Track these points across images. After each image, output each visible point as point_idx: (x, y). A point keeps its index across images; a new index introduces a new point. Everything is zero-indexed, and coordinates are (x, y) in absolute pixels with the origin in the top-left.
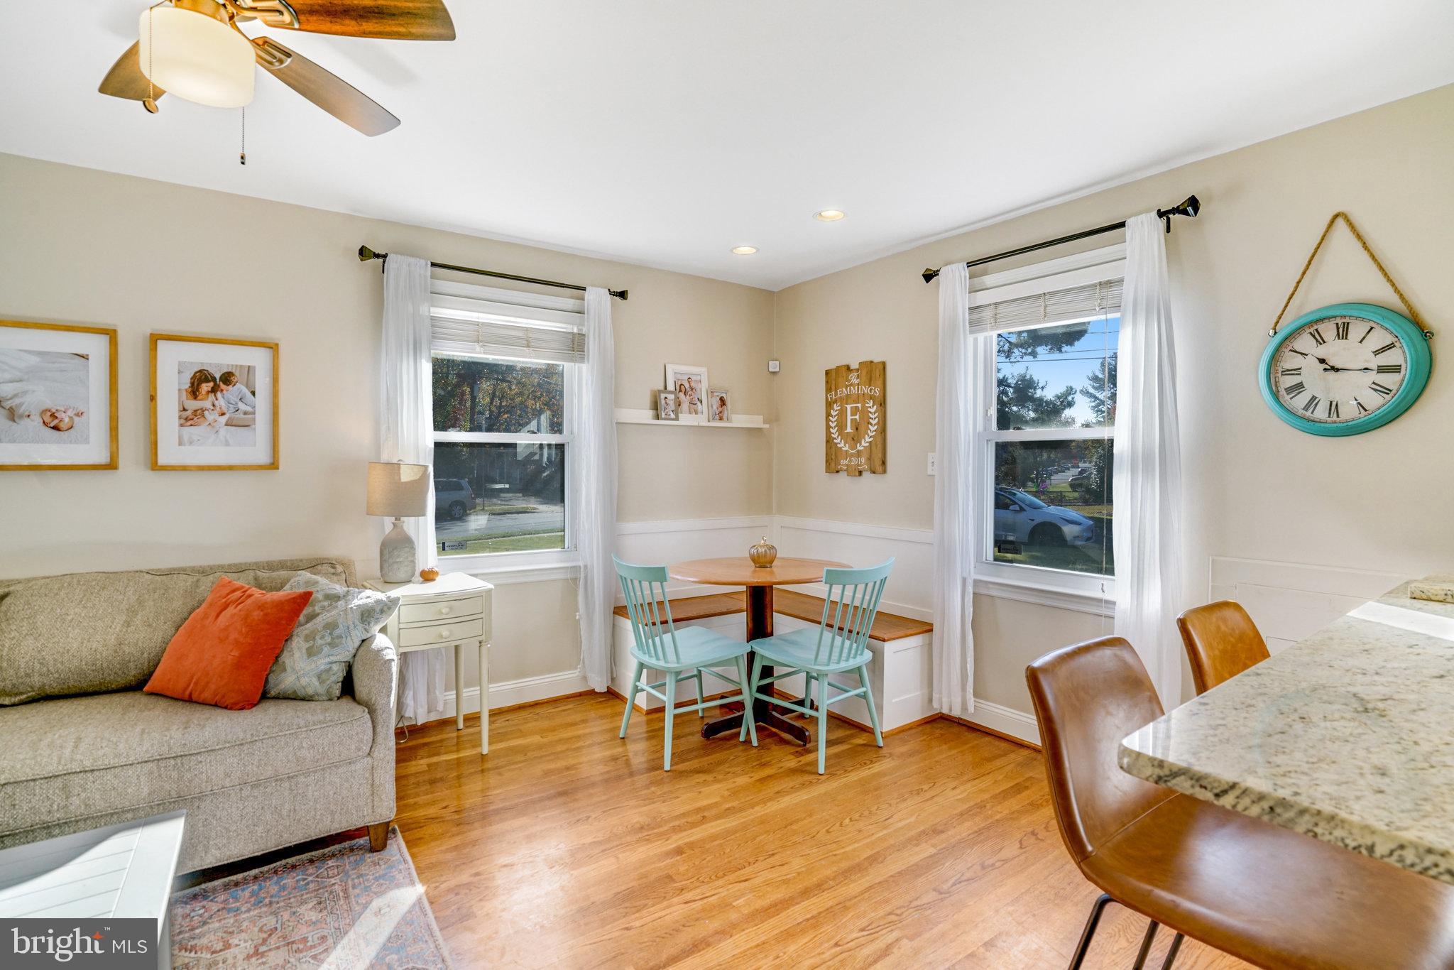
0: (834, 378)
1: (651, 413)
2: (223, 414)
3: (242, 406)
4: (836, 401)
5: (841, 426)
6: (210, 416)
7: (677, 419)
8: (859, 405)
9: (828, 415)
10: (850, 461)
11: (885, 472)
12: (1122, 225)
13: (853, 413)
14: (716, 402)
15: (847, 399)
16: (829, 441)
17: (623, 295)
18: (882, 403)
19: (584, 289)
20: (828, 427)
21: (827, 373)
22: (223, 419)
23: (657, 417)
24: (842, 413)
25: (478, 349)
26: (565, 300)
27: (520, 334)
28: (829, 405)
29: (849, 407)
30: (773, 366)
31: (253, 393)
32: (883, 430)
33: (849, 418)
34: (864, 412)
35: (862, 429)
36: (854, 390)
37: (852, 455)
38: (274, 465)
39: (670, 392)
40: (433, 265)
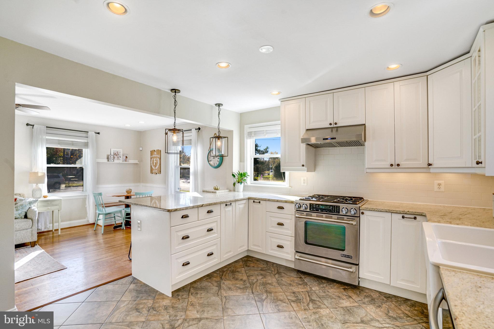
0: (152, 152)
1: (107, 160)
4: (152, 158)
5: (153, 163)
7: (114, 161)
8: (156, 159)
9: (151, 161)
10: (155, 171)
11: (160, 173)
12: (191, 130)
13: (155, 161)
14: (125, 157)
15: (154, 157)
16: (151, 166)
17: (98, 133)
18: (160, 159)
19: (88, 132)
20: (151, 163)
21: (151, 151)
23: (108, 161)
24: (153, 160)
25: (59, 146)
26: (84, 135)
27: (71, 142)
28: (151, 158)
29: (154, 159)
30: (141, 149)
32: (160, 164)
33: (154, 162)
34: (157, 160)
35: (156, 164)
36: (155, 156)
37: (155, 170)
39: (112, 155)
40: (47, 127)
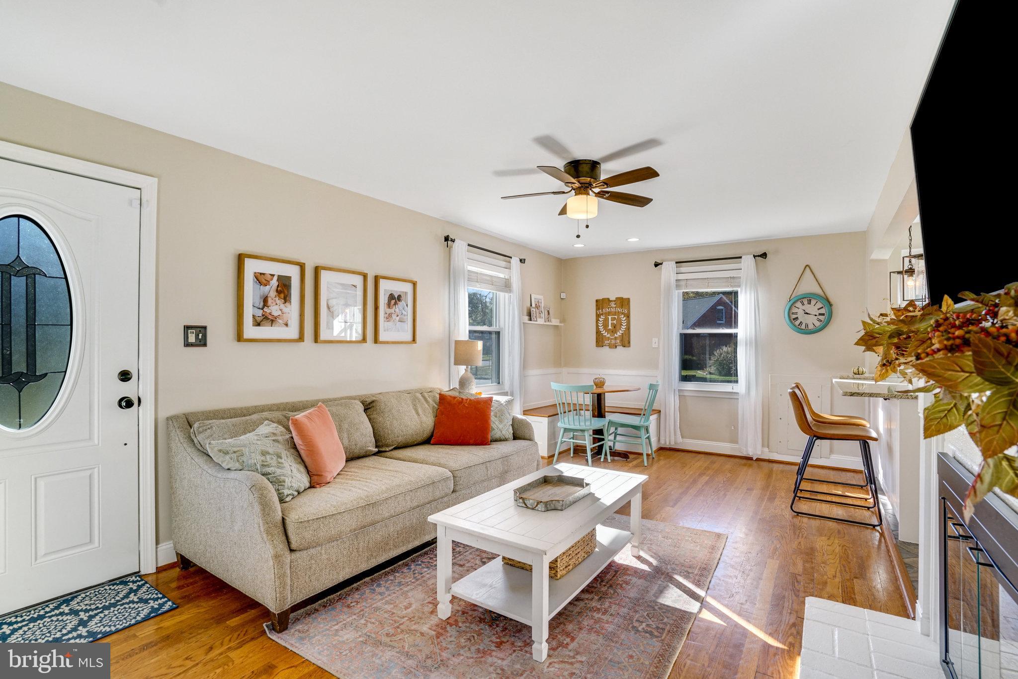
0: (601, 304)
1: (527, 318)
2: (398, 316)
3: (403, 312)
4: (602, 314)
5: (605, 326)
6: (394, 316)
7: (537, 321)
8: (616, 317)
9: (597, 320)
10: (611, 341)
11: (629, 346)
12: (741, 257)
13: (613, 319)
14: (546, 313)
15: (609, 313)
16: (598, 332)
17: (523, 261)
18: (628, 316)
19: (511, 258)
20: (597, 326)
21: (597, 301)
22: (398, 318)
23: (531, 320)
24: (606, 320)
25: (478, 286)
26: (501, 262)
27: (488, 278)
28: (598, 316)
29: (610, 317)
30: (563, 296)
31: (407, 305)
32: (628, 328)
33: (610, 322)
34: (619, 320)
35: (618, 327)
36: (613, 310)
37: (612, 339)
38: (414, 340)
39: (534, 308)
40: (469, 245)
